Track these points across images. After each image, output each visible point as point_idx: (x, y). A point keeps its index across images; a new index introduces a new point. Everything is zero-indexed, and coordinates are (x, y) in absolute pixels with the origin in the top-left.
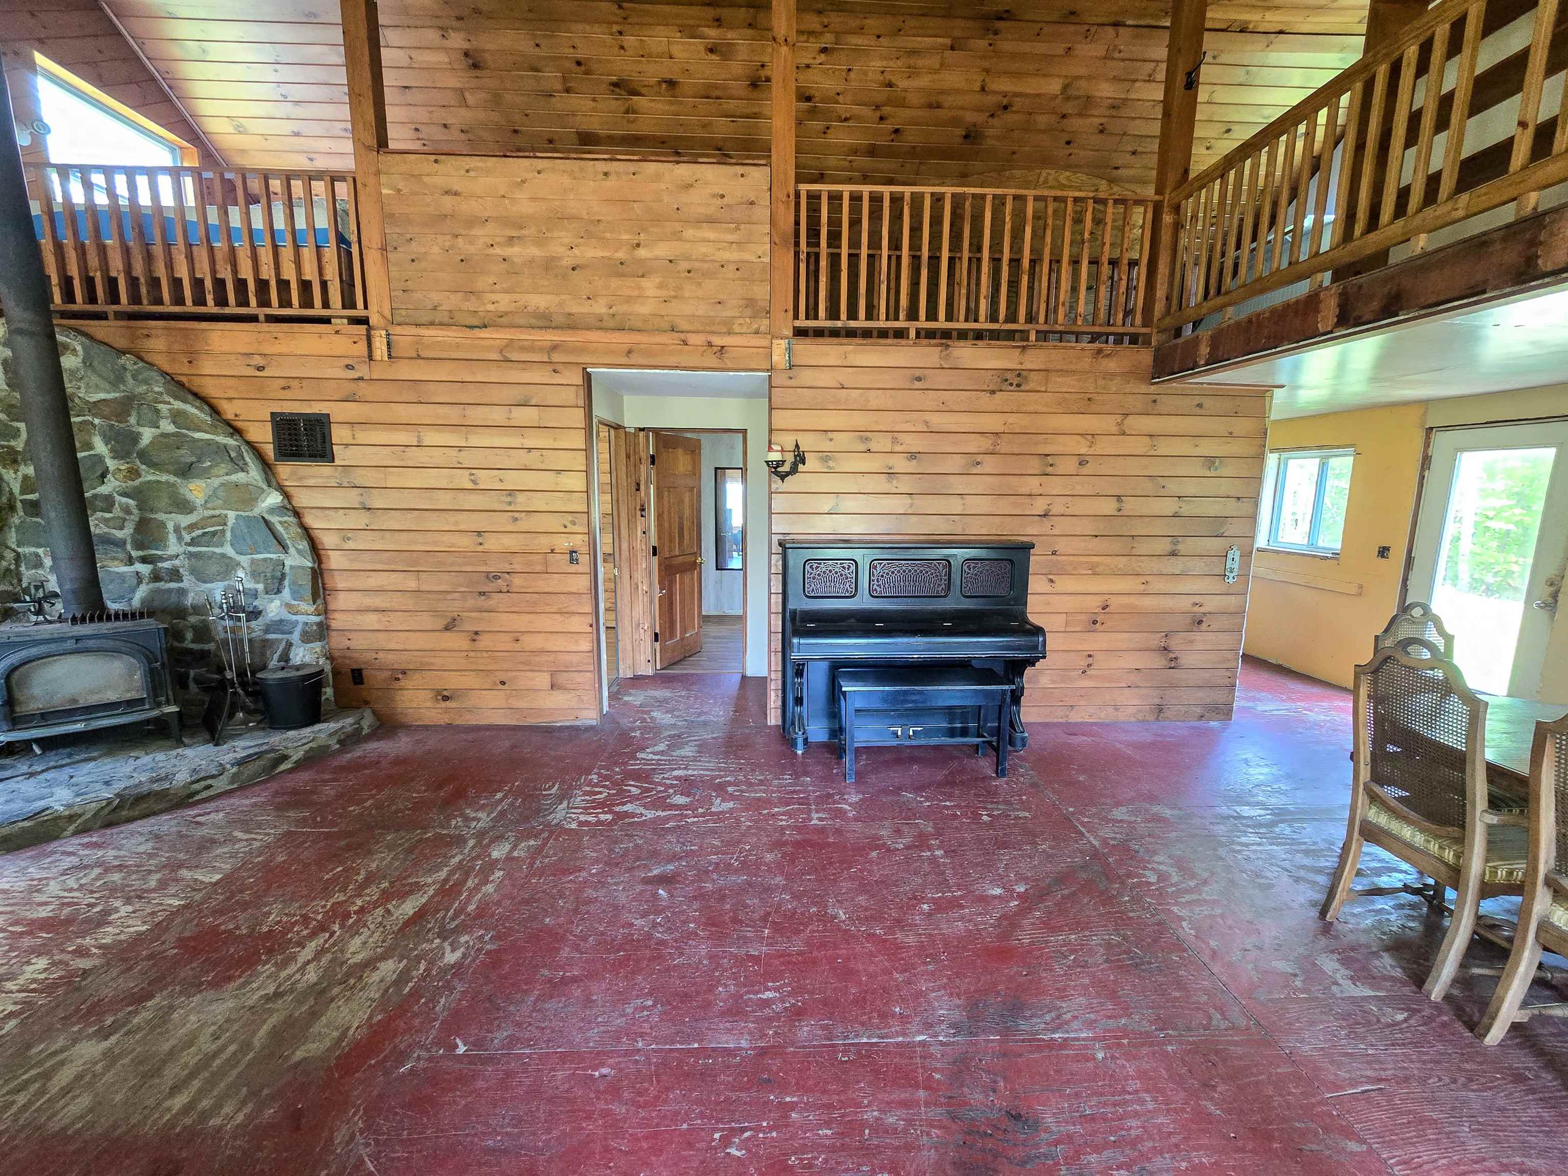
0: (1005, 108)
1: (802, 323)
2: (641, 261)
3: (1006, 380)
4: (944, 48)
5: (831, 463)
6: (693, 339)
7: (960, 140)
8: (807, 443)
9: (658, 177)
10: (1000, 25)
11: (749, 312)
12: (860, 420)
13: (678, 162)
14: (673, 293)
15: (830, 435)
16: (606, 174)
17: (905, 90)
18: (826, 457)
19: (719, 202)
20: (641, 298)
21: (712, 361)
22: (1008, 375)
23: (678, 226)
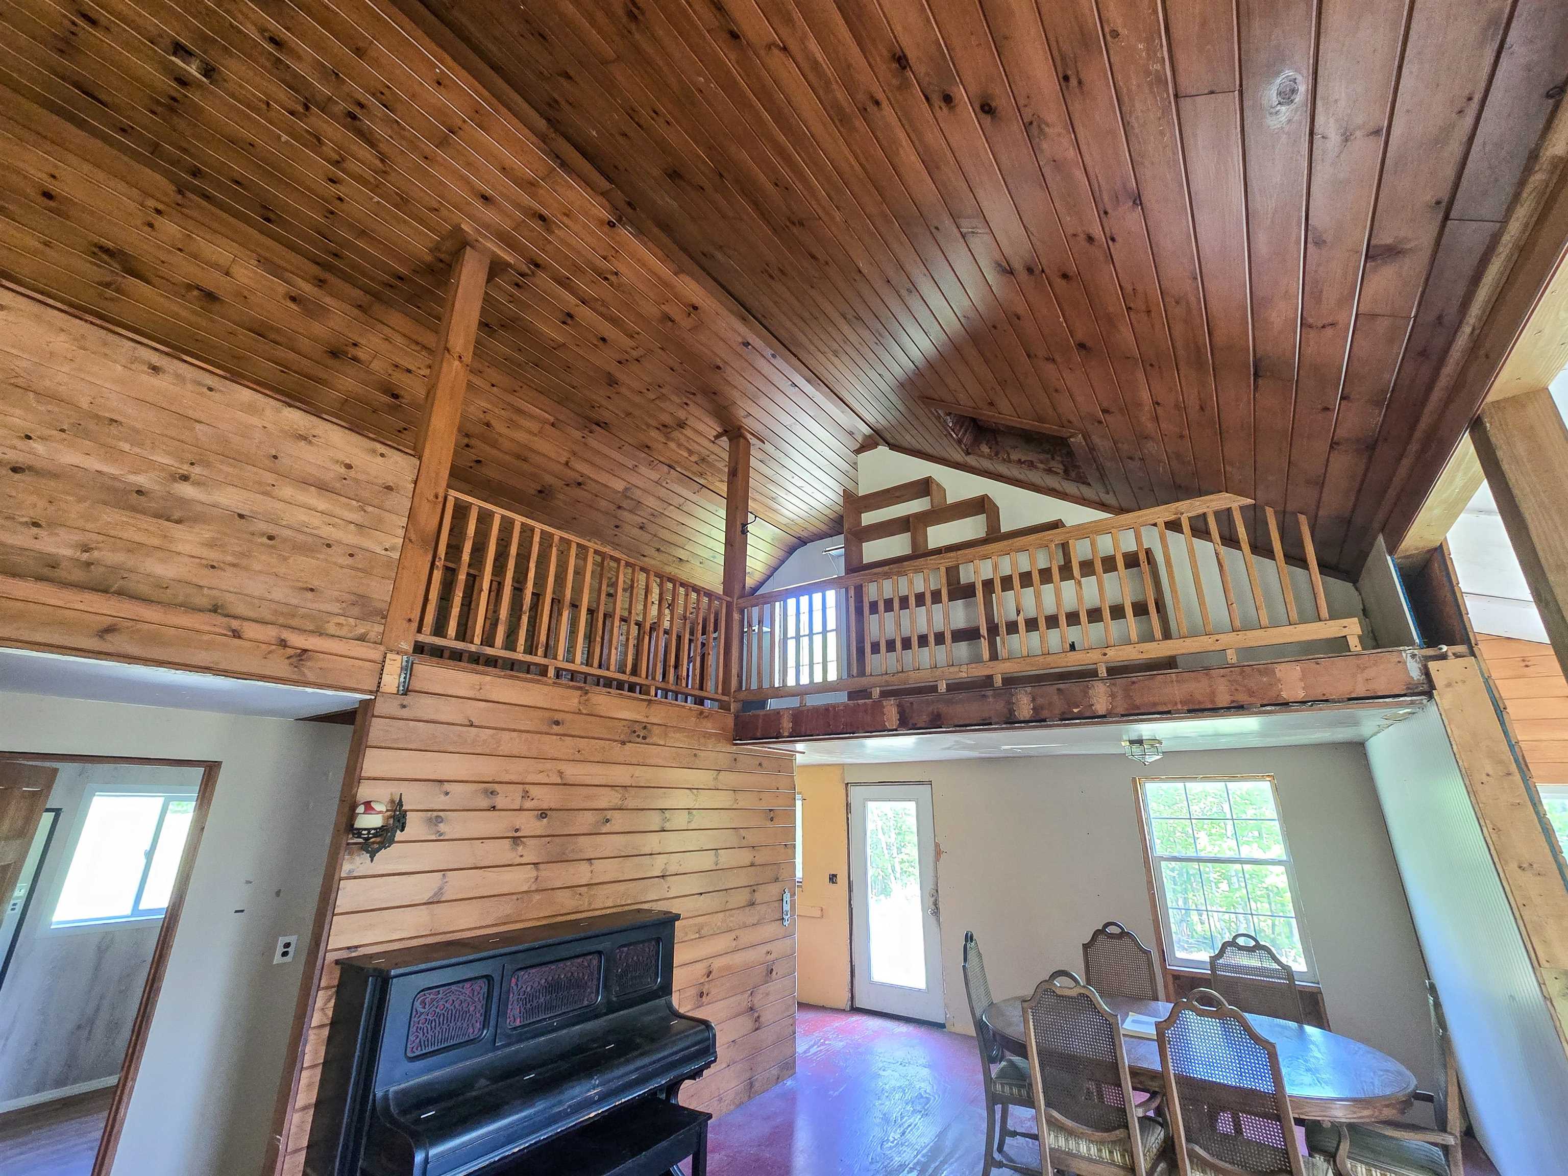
0: (579, 484)
1: (427, 638)
2: (183, 502)
3: (635, 732)
4: (545, 422)
5: (442, 827)
6: (251, 631)
7: (533, 492)
8: (413, 797)
9: (251, 409)
10: (595, 427)
11: (356, 611)
12: (486, 768)
13: (290, 406)
14: (229, 559)
15: (447, 786)
16: (155, 369)
17: (500, 435)
18: (435, 817)
19: (343, 470)
20: (165, 551)
21: (281, 667)
22: (637, 727)
23: (270, 478)
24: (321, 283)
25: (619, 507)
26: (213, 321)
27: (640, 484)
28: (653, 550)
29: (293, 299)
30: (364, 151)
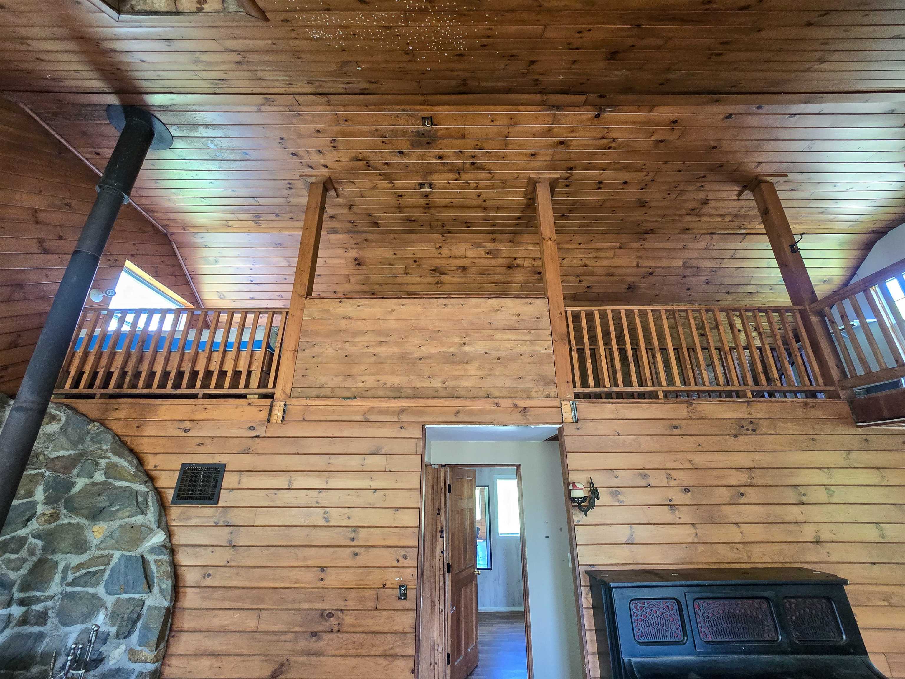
0: (651, 274)
1: (579, 389)
2: (466, 353)
3: (743, 427)
5: (620, 497)
6: (503, 403)
7: (624, 290)
8: (599, 480)
9: (477, 306)
11: (541, 383)
12: (637, 460)
13: (489, 298)
14: (487, 373)
15: (616, 473)
16: (445, 305)
17: (594, 267)
18: (615, 491)
19: (517, 318)
20: (466, 376)
21: (517, 417)
22: (743, 423)
23: (491, 332)
24: (494, 240)
25: (685, 277)
26: (468, 277)
27: (693, 255)
28: (724, 295)
29: (488, 253)
30: (482, 175)
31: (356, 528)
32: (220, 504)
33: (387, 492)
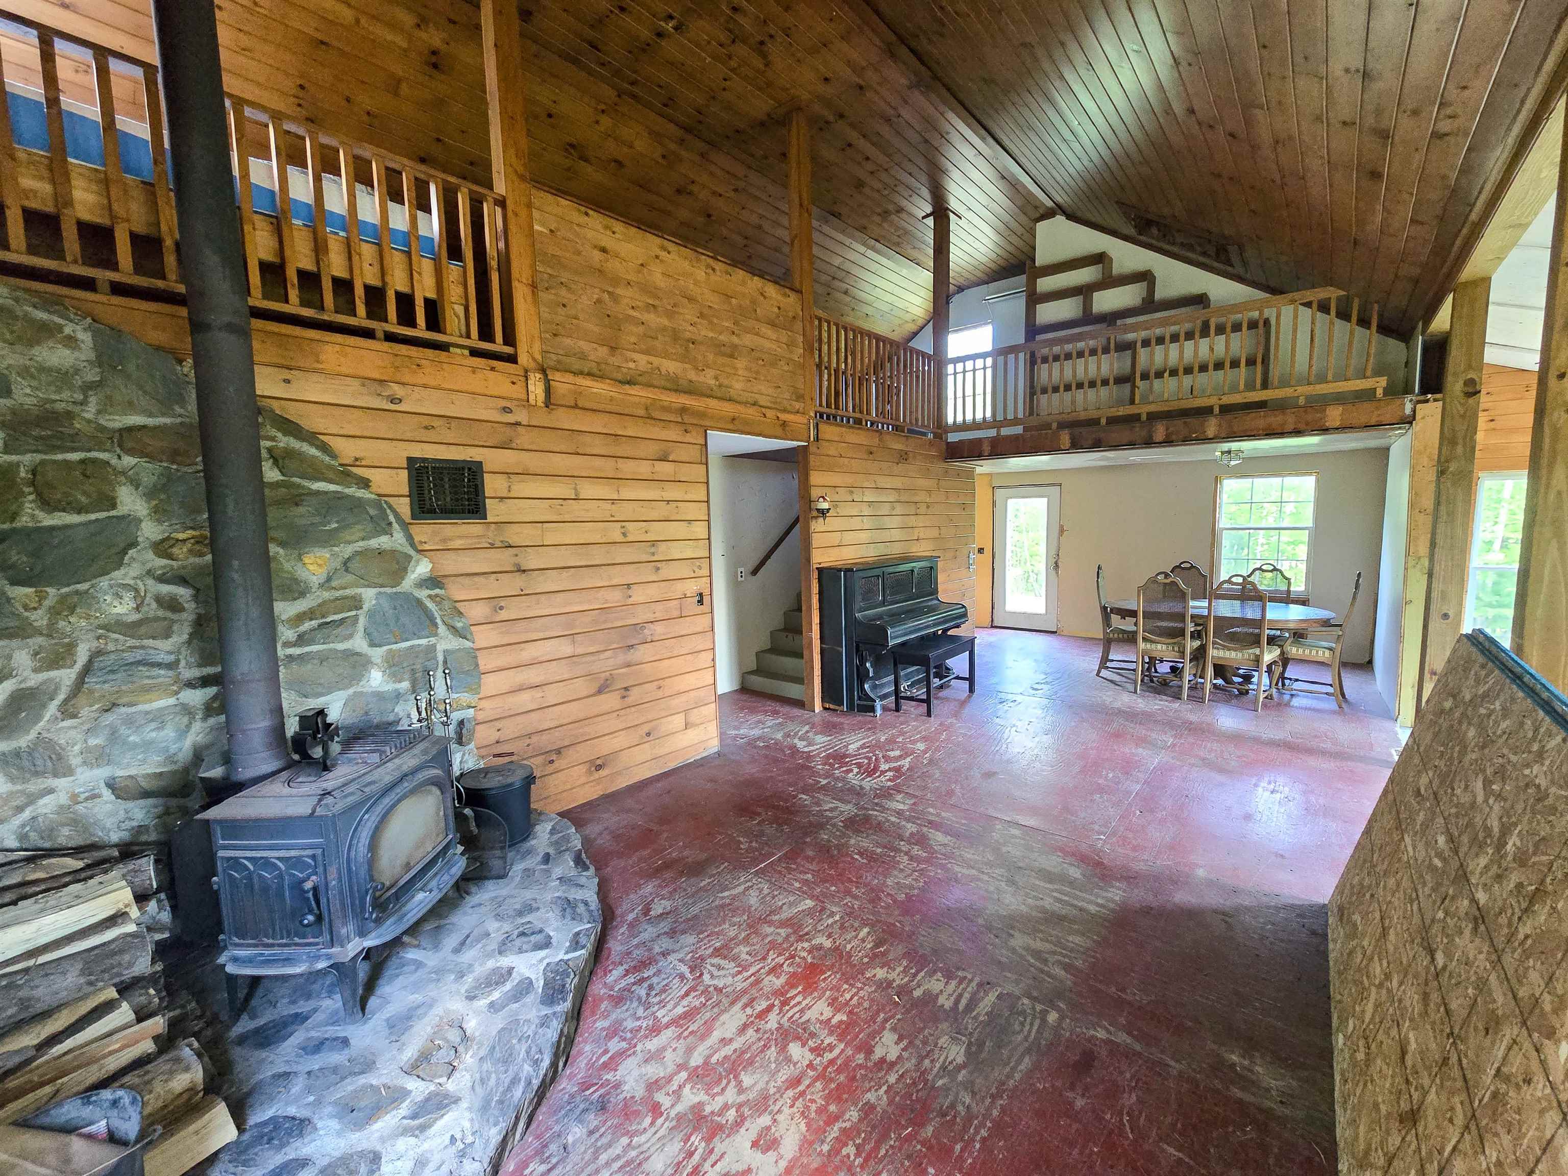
2: (735, 346)
3: (902, 456)
5: (838, 510)
6: (768, 413)
9: (743, 282)
11: (794, 396)
13: (754, 275)
14: (754, 375)
15: (837, 489)
18: (835, 505)
19: (778, 310)
20: (736, 375)
22: (902, 453)
23: (756, 323)
29: (663, 156)
31: (654, 543)
32: (490, 519)
33: (680, 504)
